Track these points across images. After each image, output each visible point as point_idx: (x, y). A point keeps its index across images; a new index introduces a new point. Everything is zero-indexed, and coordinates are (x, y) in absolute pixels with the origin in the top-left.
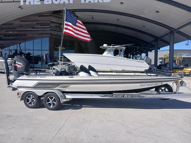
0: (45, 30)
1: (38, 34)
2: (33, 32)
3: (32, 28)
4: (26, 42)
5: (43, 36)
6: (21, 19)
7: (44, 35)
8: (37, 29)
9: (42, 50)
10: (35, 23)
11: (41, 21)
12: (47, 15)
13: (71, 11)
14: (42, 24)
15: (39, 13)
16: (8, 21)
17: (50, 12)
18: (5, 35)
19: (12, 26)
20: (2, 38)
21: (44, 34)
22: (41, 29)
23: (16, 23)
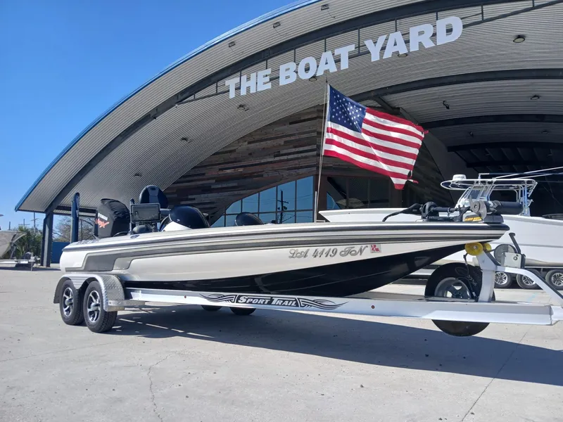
0: (306, 157)
1: (289, 169)
2: (276, 166)
3: (275, 156)
4: (261, 193)
5: (298, 174)
6: (250, 138)
7: (301, 171)
8: (285, 157)
9: (295, 211)
10: (282, 142)
11: (294, 135)
12: (310, 117)
13: (372, 94)
14: (298, 143)
15: (291, 116)
16: (223, 144)
17: (316, 109)
18: (219, 180)
19: (233, 156)
20: (213, 187)
21: (302, 167)
22: (296, 156)
23: (240, 148)
